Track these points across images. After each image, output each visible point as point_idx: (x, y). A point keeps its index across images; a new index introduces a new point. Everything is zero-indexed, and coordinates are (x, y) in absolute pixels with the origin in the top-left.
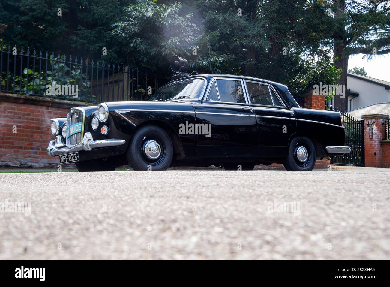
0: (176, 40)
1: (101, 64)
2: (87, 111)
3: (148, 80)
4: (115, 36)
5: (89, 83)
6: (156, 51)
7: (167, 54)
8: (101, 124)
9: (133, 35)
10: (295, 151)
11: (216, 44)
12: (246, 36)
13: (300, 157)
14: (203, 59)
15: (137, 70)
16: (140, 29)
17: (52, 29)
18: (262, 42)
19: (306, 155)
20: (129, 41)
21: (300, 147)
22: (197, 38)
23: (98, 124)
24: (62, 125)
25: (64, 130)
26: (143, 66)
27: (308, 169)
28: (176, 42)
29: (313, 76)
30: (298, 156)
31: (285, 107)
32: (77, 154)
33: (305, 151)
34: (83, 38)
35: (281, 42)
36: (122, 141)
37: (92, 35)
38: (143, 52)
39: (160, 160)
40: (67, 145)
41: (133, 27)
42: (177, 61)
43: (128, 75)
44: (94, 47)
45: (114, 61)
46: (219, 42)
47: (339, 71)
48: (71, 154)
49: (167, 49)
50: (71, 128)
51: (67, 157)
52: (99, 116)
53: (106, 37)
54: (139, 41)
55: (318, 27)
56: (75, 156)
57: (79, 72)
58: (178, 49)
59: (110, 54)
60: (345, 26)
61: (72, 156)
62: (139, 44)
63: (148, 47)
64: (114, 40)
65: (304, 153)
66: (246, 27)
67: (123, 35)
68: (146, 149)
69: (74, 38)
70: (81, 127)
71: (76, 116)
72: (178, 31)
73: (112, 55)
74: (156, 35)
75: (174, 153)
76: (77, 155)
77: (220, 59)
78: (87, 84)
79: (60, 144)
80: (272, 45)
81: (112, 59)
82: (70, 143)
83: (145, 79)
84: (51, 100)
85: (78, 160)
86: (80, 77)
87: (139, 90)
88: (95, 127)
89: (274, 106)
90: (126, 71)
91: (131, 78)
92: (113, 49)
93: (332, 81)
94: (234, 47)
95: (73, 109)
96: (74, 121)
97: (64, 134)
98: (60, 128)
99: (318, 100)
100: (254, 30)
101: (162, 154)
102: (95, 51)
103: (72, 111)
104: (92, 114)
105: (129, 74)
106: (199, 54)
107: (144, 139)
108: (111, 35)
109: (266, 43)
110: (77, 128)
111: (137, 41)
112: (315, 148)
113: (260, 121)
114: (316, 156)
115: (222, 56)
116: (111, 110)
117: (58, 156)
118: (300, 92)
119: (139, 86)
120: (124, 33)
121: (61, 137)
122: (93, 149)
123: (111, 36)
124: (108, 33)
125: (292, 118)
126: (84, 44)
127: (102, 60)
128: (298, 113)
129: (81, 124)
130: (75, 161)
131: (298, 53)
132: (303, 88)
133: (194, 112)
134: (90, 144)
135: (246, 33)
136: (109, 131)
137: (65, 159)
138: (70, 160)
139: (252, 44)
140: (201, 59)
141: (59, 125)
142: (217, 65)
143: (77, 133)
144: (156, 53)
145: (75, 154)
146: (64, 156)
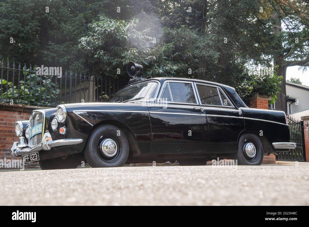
0: (135, 51)
1: (69, 74)
2: (47, 113)
3: (111, 87)
4: (81, 50)
5: (58, 90)
6: (117, 61)
7: (127, 63)
8: (60, 125)
9: (97, 48)
10: (244, 147)
11: (171, 55)
12: (197, 48)
13: (248, 153)
14: (159, 67)
15: (101, 78)
16: (103, 42)
17: (26, 45)
18: (211, 52)
19: (255, 151)
20: (94, 53)
21: (249, 144)
22: (153, 50)
23: (57, 125)
24: (25, 126)
25: (27, 131)
26: (107, 74)
27: (257, 164)
28: (135, 53)
29: (257, 82)
30: (246, 152)
31: (234, 107)
32: (37, 153)
33: (253, 147)
34: (54, 52)
35: (228, 53)
36: (80, 140)
37: (61, 49)
38: (106, 62)
39: (117, 158)
40: (29, 146)
41: (97, 41)
42: (133, 67)
43: (93, 83)
44: (63, 59)
45: (81, 71)
46: (173, 54)
47: (280, 78)
48: (32, 154)
49: (127, 59)
50: (33, 130)
51: (28, 157)
52: (58, 117)
53: (73, 50)
54: (102, 52)
55: (260, 39)
56: (35, 155)
57: (49, 81)
58: (137, 59)
59: (77, 65)
60: (283, 43)
61: (33, 156)
62: (102, 55)
63: (110, 58)
64: (80, 53)
65: (252, 149)
66: (196, 40)
67: (89, 48)
68: (102, 147)
69: (46, 52)
70: (41, 128)
71: (37, 117)
72: (137, 44)
73: (79, 66)
74: (118, 47)
75: (129, 151)
76: (37, 155)
77: (175, 67)
78: (56, 91)
79: (23, 145)
80: (220, 55)
81: (79, 69)
82: (32, 144)
83: (109, 86)
84: (23, 106)
85: (38, 159)
86: (50, 86)
87: (103, 96)
88: (54, 127)
89: (223, 106)
90: (92, 79)
91: (96, 85)
92: (80, 61)
93: (274, 87)
94: (187, 58)
95: (34, 111)
96: (36, 122)
97: (28, 135)
98: (24, 129)
99: (263, 103)
100: (204, 42)
101: (119, 151)
102: (64, 63)
103: (33, 114)
104: (52, 115)
105: (95, 83)
106: (156, 63)
107: (101, 138)
108: (77, 48)
109: (215, 53)
110: (38, 128)
111: (101, 52)
112: (263, 144)
113: (210, 120)
114: (263, 152)
115: (176, 65)
116: (69, 111)
117: (20, 156)
118: (246, 96)
119: (103, 92)
120: (89, 46)
121: (24, 138)
122: (52, 148)
123: (78, 50)
124: (75, 47)
125: (239, 117)
126: (54, 57)
127: (70, 70)
128: (245, 112)
129: (42, 125)
130: (35, 160)
131: (244, 63)
132: (248, 93)
133: (148, 112)
134: (49, 143)
135: (197, 45)
136: (67, 131)
137: (26, 159)
138: (31, 160)
139: (203, 54)
140: (157, 67)
141: (23, 127)
142: (172, 73)
143: (38, 134)
144: (118, 63)
145: (36, 154)
146: (26, 156)
